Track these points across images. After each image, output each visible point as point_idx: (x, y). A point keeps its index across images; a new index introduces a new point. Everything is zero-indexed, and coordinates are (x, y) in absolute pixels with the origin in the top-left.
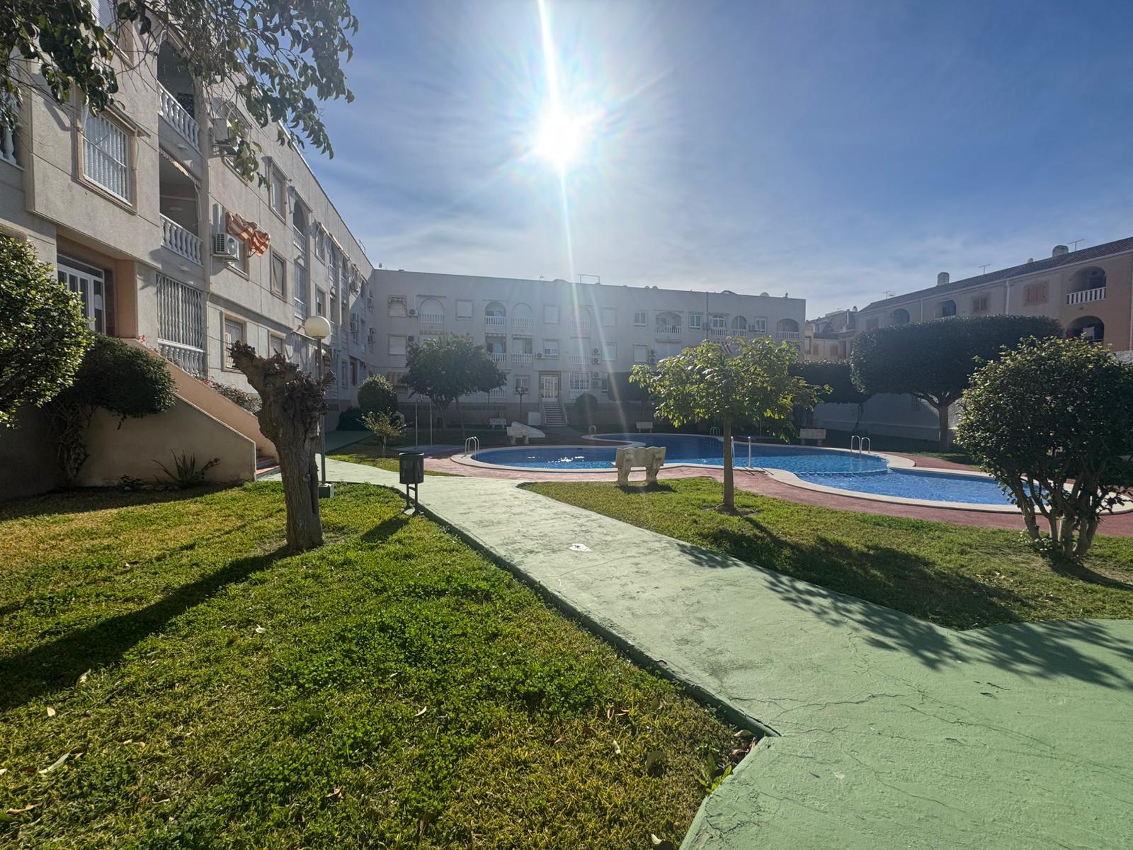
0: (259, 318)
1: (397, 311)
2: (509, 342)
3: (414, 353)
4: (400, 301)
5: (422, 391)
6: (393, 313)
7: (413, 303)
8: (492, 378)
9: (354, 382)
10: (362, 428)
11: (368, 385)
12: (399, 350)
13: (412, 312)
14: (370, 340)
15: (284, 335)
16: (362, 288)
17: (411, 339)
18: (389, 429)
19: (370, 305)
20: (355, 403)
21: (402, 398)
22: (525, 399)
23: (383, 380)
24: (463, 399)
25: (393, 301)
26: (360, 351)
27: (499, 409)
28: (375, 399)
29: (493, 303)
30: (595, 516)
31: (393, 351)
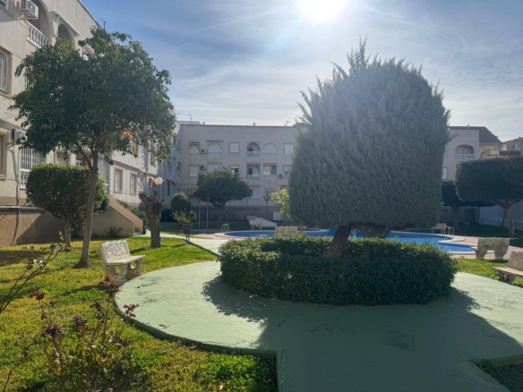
0: (127, 167)
1: (194, 150)
2: (261, 167)
3: (201, 178)
4: (196, 144)
5: (205, 200)
6: (191, 152)
7: (204, 146)
8: (244, 191)
9: (169, 194)
10: (172, 220)
11: (176, 198)
12: (195, 173)
13: (203, 151)
14: (178, 168)
15: (136, 173)
17: (202, 167)
18: (185, 219)
20: (169, 207)
21: (194, 203)
22: (270, 204)
23: (183, 194)
24: (229, 204)
25: (191, 145)
26: (173, 176)
28: (179, 204)
29: (253, 144)
31: (191, 175)
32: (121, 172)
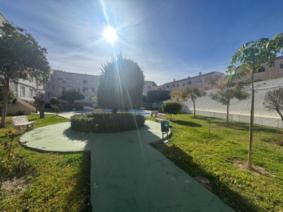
0: (27, 86)
1: (60, 81)
2: (88, 89)
3: (63, 92)
4: (61, 79)
5: (65, 100)
6: (59, 82)
7: (65, 80)
8: (81, 97)
9: (49, 97)
10: (51, 107)
11: (52, 99)
12: (61, 90)
13: (64, 82)
14: (53, 88)
15: (32, 89)
16: (51, 76)
17: (64, 88)
18: (56, 107)
19: (53, 80)
20: (49, 102)
21: (60, 101)
22: (92, 102)
23: (55, 98)
24: (75, 101)
25: (59, 79)
26: (50, 90)
27: (83, 103)
28: (53, 102)
29: (85, 80)
31: (59, 90)
32: (24, 88)
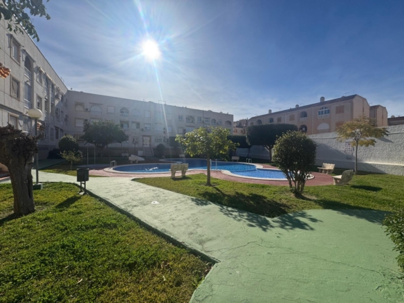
0: (2, 107)
1: (79, 108)
2: (130, 123)
3: (87, 126)
4: (81, 104)
5: (91, 142)
6: (77, 109)
7: (87, 106)
8: (122, 137)
9: (57, 138)
10: (60, 157)
11: (64, 139)
12: (80, 124)
13: (87, 109)
14: (66, 120)
15: (18, 116)
16: (62, 97)
17: (86, 120)
18: (74, 158)
19: (66, 105)
20: (57, 147)
21: (81, 145)
22: (137, 146)
23: (71, 137)
24: (110, 145)
25: (77, 104)
26: (61, 124)
27: (126, 150)
28: (67, 145)
29: (123, 108)
30: (162, 190)
31: (77, 125)
